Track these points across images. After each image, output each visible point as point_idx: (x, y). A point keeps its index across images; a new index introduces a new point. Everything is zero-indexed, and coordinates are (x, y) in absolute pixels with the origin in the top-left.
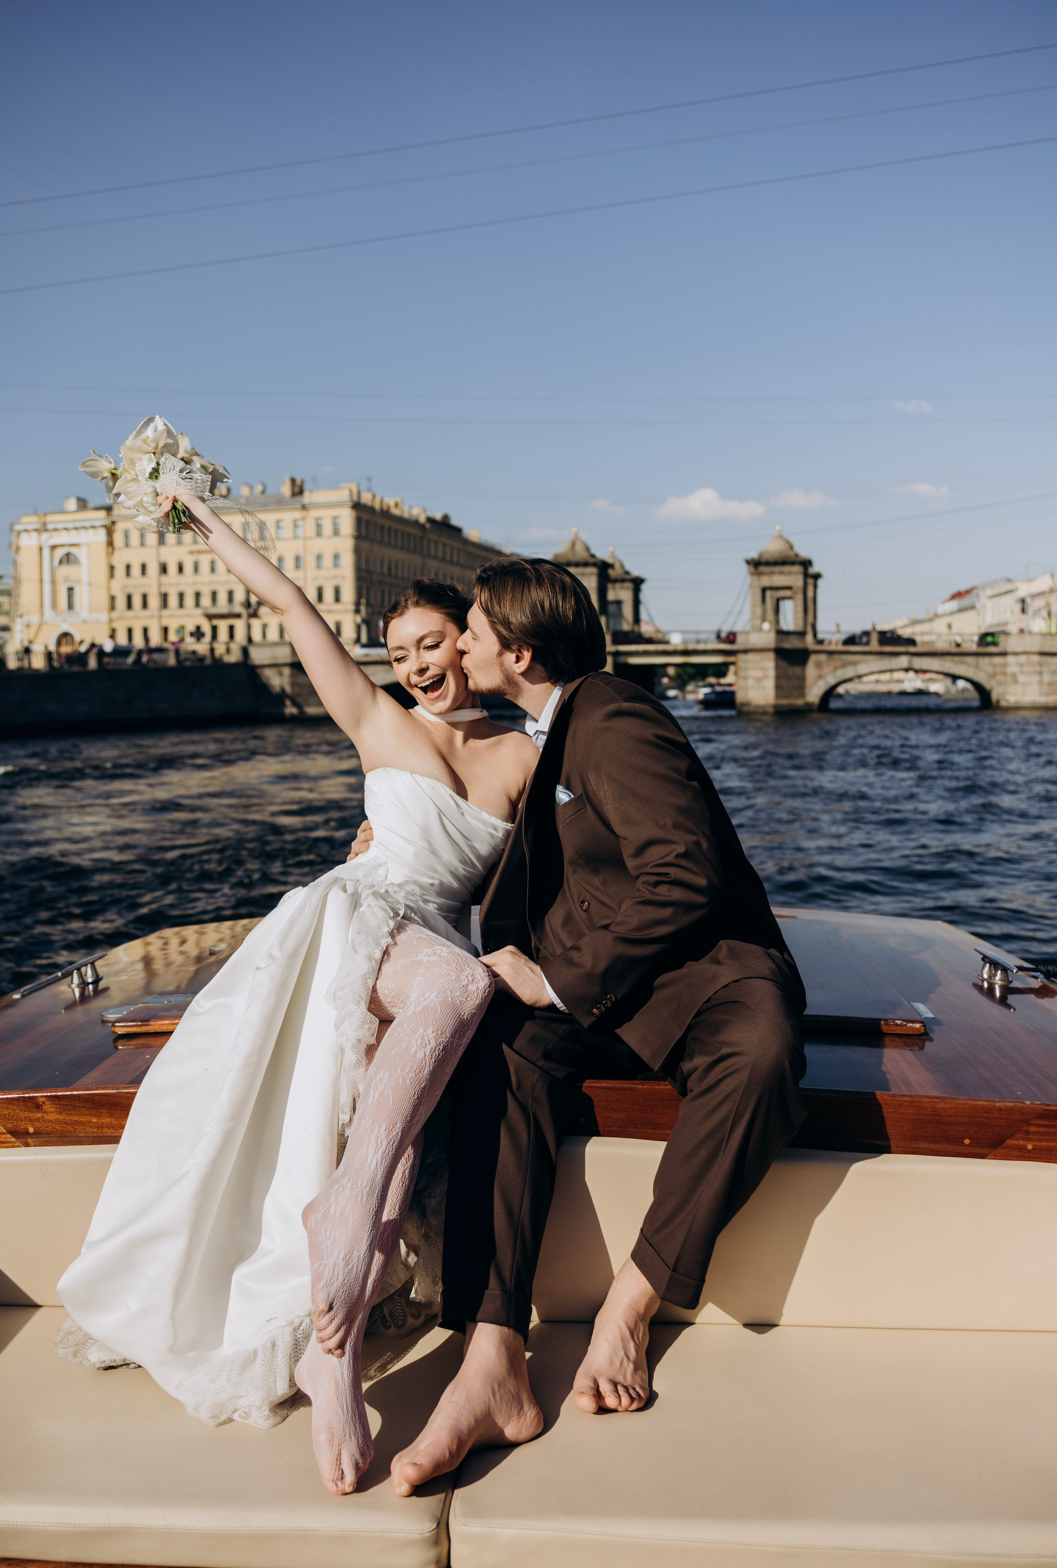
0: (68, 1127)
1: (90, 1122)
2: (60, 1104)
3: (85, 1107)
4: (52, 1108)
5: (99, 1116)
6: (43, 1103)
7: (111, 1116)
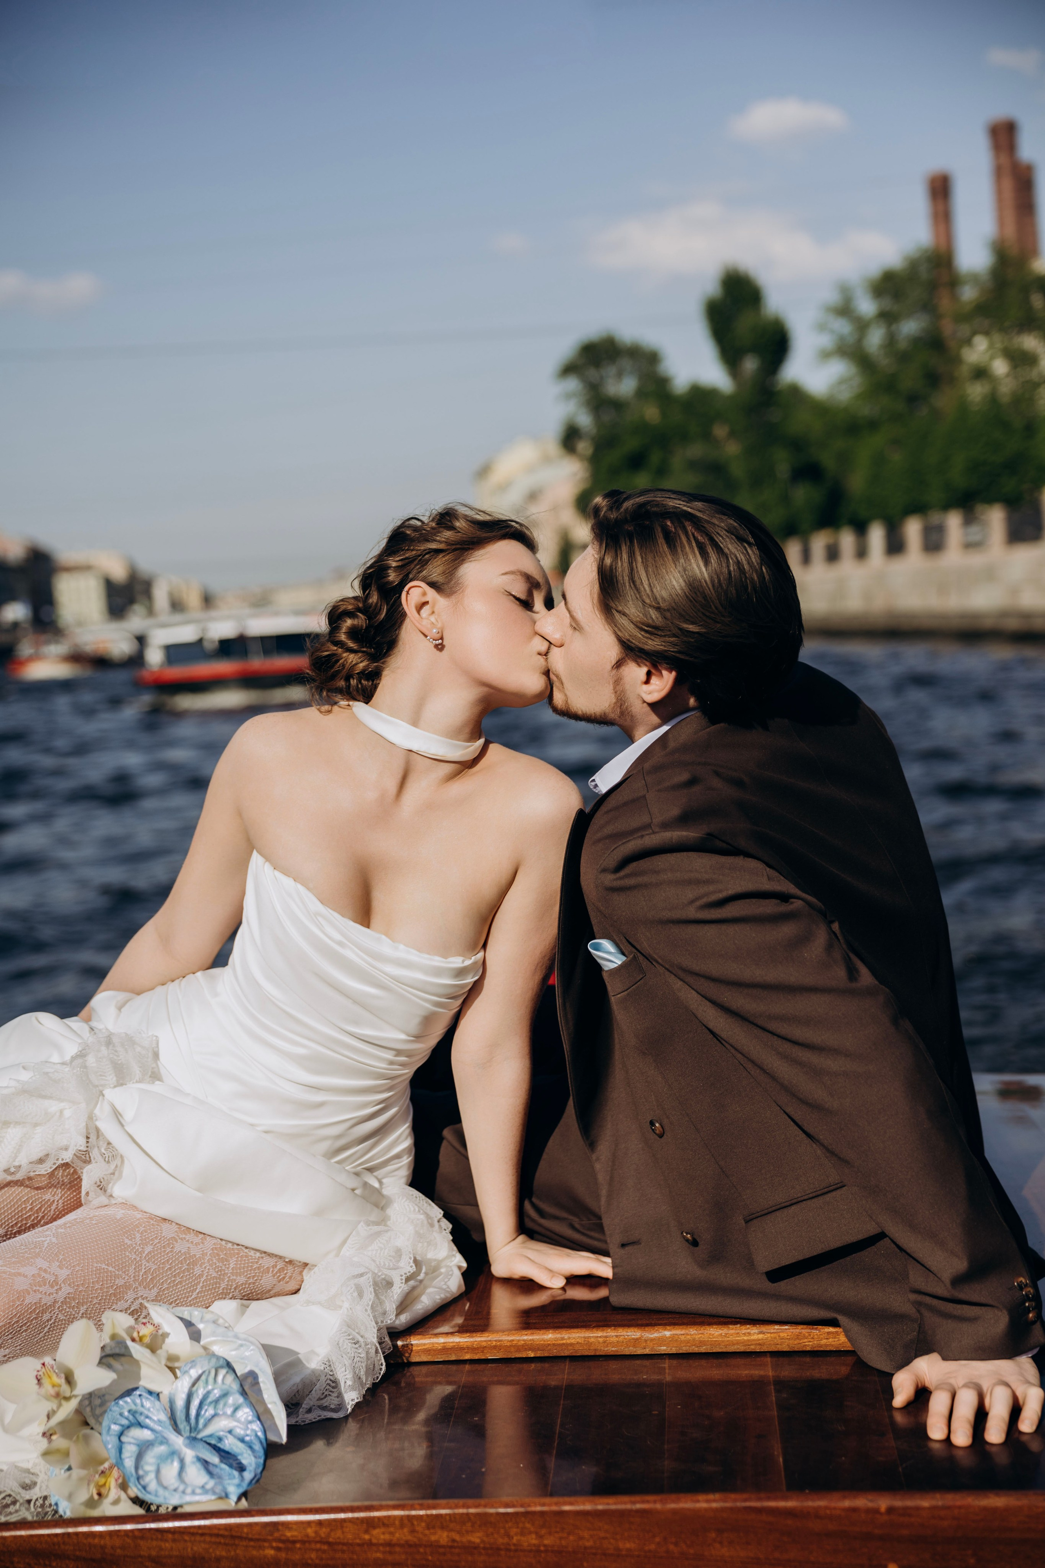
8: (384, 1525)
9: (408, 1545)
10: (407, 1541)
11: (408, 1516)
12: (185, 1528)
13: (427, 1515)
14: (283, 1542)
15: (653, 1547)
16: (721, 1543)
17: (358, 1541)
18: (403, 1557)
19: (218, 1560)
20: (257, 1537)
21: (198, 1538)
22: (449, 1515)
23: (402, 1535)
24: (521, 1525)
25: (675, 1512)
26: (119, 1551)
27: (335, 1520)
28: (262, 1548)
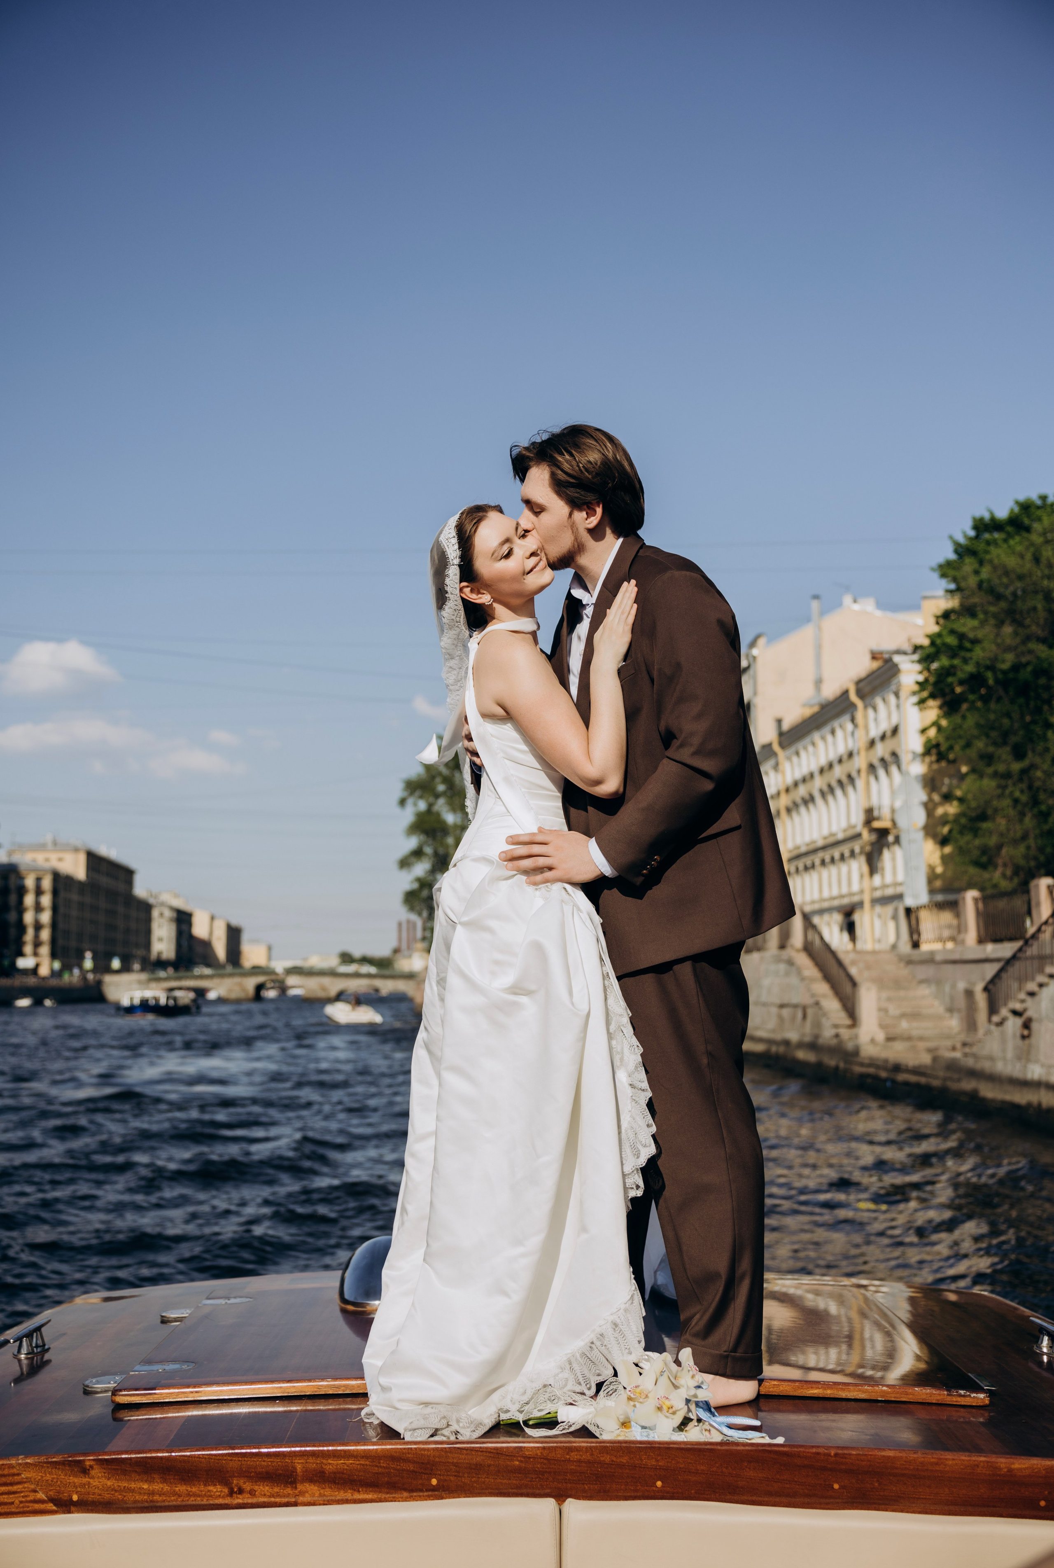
0: (116, 1494)
1: (140, 1488)
2: (109, 1469)
3: (136, 1472)
4: (100, 1472)
5: (150, 1482)
6: (91, 1467)
7: (164, 1481)
8: (577, 1450)
9: (589, 1462)
10: (588, 1460)
11: (590, 1446)
12: (473, 1447)
13: (600, 1446)
14: (524, 1457)
15: (714, 1469)
16: (749, 1469)
17: (563, 1459)
18: (586, 1469)
19: (489, 1466)
20: (510, 1454)
21: (479, 1453)
22: (611, 1446)
23: (587, 1457)
24: (648, 1454)
25: (727, 1450)
26: (437, 1459)
27: (552, 1447)
28: (512, 1460)
